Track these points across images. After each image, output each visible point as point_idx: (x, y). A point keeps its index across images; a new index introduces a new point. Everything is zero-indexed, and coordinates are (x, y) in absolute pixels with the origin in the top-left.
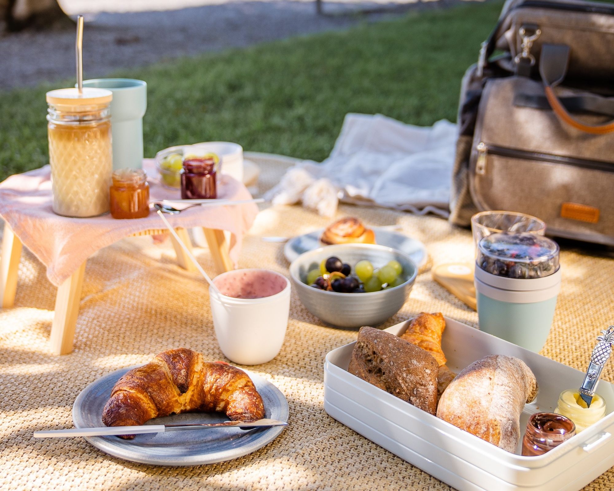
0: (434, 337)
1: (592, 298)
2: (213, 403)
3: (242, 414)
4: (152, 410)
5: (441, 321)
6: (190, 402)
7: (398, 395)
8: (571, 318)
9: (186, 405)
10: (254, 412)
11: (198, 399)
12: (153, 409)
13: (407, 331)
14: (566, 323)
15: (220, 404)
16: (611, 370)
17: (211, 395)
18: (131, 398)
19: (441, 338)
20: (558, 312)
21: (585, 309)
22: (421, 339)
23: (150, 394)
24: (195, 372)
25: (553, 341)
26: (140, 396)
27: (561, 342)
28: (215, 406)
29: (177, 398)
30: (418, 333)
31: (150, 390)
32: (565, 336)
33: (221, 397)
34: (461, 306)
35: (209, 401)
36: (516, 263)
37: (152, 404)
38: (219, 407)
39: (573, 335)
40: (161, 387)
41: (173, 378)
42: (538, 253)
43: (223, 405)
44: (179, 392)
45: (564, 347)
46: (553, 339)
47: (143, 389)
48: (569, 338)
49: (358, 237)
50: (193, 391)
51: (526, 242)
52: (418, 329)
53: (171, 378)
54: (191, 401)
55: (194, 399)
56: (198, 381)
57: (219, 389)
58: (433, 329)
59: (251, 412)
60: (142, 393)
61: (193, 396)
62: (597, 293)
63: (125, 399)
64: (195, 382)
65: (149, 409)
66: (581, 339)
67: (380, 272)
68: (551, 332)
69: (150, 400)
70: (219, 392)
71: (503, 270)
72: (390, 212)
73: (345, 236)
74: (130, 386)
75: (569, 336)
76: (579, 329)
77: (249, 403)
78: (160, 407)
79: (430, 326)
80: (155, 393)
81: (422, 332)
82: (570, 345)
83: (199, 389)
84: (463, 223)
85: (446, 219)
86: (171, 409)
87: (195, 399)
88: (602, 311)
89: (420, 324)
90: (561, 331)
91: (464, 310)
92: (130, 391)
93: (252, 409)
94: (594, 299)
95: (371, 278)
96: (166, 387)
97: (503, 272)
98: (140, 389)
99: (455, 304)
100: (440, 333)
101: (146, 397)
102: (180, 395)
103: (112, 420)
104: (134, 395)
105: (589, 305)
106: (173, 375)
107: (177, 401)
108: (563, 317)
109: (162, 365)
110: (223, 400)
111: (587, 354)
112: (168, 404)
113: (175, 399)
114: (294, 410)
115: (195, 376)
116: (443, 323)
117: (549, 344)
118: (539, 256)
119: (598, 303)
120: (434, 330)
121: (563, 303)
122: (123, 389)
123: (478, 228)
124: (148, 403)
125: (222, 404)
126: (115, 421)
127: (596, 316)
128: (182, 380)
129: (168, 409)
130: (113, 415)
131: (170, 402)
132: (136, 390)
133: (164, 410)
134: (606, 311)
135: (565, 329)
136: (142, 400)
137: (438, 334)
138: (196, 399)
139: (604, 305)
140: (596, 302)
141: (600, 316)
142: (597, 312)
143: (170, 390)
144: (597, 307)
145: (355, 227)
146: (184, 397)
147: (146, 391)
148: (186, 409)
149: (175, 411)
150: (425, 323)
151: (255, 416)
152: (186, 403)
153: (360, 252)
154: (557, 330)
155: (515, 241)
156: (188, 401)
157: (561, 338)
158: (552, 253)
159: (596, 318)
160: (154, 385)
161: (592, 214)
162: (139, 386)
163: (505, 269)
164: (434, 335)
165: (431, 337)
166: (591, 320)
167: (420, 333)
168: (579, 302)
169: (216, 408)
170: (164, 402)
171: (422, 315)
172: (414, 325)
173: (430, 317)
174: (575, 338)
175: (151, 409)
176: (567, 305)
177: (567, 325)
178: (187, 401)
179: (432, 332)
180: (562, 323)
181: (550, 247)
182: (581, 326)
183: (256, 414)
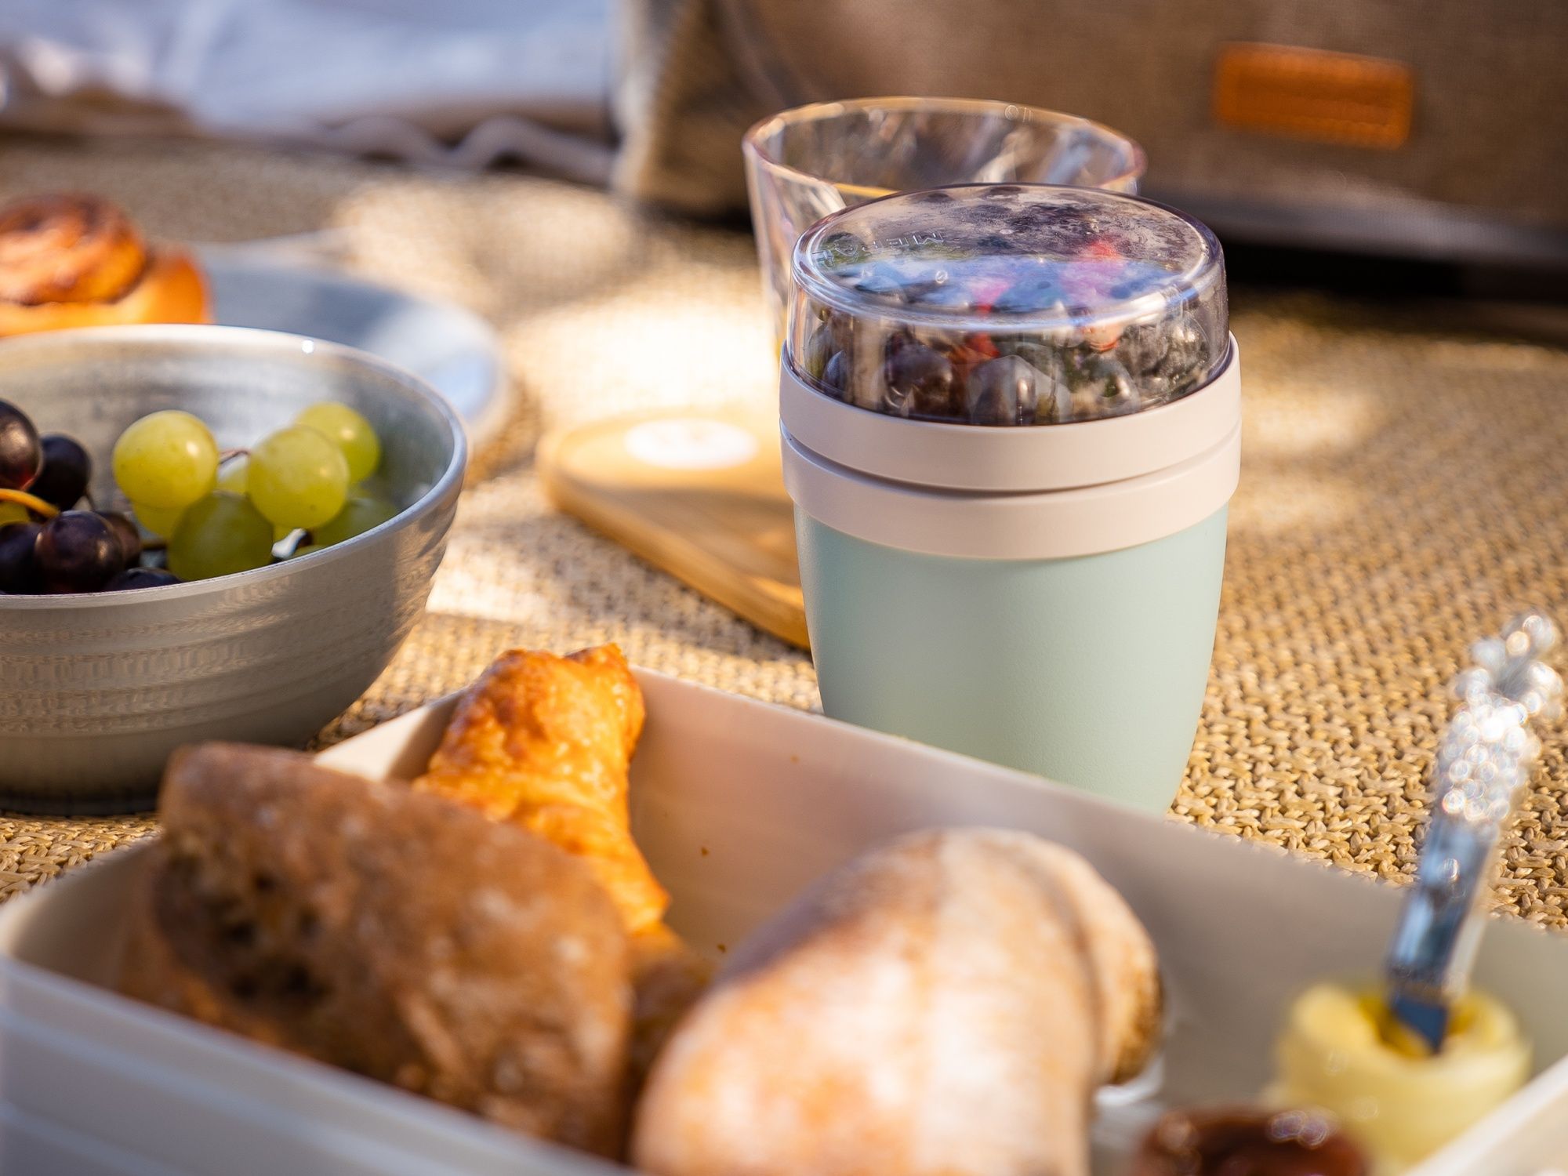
0: (586, 777)
1: (1404, 538)
5: (618, 689)
7: (423, 1091)
8: (1304, 648)
13: (437, 760)
14: (1279, 674)
16: (1535, 894)
19: (624, 784)
20: (1237, 624)
21: (1373, 597)
22: (516, 793)
25: (1223, 772)
27: (1264, 769)
30: (499, 763)
32: (1282, 738)
34: (717, 632)
36: (998, 339)
39: (1320, 735)
42: (1117, 282)
45: (1281, 794)
46: (1221, 758)
48: (1305, 745)
49: (114, 298)
51: (1044, 233)
52: (494, 738)
58: (578, 734)
62: (1430, 512)
66: (1365, 748)
67: (256, 469)
68: (1209, 726)
71: (937, 383)
72: (277, 173)
73: (32, 302)
75: (1300, 738)
76: (1354, 697)
79: (559, 719)
81: (518, 756)
82: (1311, 784)
84: (697, 193)
85: (597, 185)
88: (1463, 599)
89: (505, 715)
90: (1259, 713)
91: (736, 653)
94: (1416, 543)
95: (211, 500)
97: (940, 398)
99: (681, 624)
100: (618, 756)
105: (1395, 572)
108: (1263, 643)
111: (1401, 819)
116: (629, 703)
117: (1203, 790)
118: (1121, 293)
119: (1439, 562)
120: (586, 742)
121: (1260, 573)
123: (786, 185)
127: (1431, 624)
134: (1482, 600)
135: (1277, 701)
137: (606, 761)
139: (1472, 568)
140: (1427, 553)
141: (1454, 626)
142: (1436, 606)
144: (1438, 583)
145: (92, 250)
150: (530, 705)
153: (132, 372)
154: (1238, 709)
155: (988, 230)
157: (1263, 751)
158: (1187, 277)
159: (1437, 635)
161: (1370, 95)
163: (948, 377)
164: (586, 767)
165: (574, 779)
166: (1412, 650)
167: (509, 761)
168: (1345, 559)
171: (513, 667)
172: (471, 723)
173: (562, 673)
174: (1335, 744)
176: (1281, 583)
177: (1290, 681)
179: (577, 752)
180: (1260, 674)
181: (1176, 250)
182: (1363, 681)
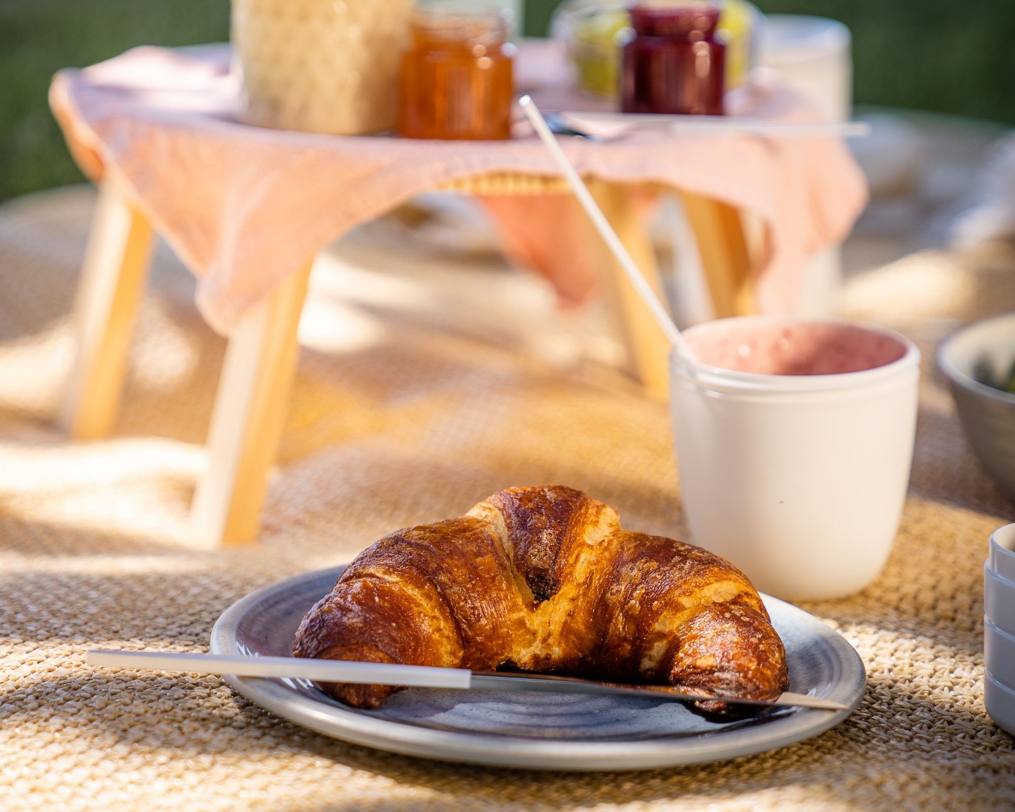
2: (633, 643)
3: (711, 672)
4: (444, 641)
6: (561, 634)
9: (551, 641)
10: (749, 669)
11: (587, 627)
12: (448, 637)
15: (651, 648)
17: (628, 616)
18: (384, 593)
23: (443, 590)
24: (583, 544)
26: (412, 591)
28: (639, 651)
29: (523, 613)
31: (443, 578)
33: (657, 627)
35: (619, 636)
37: (446, 619)
38: (650, 658)
40: (477, 575)
41: (516, 555)
43: (662, 651)
44: (531, 596)
47: (423, 572)
50: (573, 600)
53: (512, 555)
54: (566, 631)
55: (574, 626)
56: (591, 573)
57: (654, 600)
59: (740, 669)
60: (420, 586)
61: (571, 615)
63: (367, 594)
64: (580, 572)
65: (436, 636)
69: (441, 607)
70: (650, 609)
74: (386, 564)
77: (737, 643)
78: (470, 633)
80: (456, 589)
83: (591, 594)
86: (503, 647)
87: (579, 625)
92: (386, 577)
93: (743, 661)
96: (493, 578)
98: (415, 572)
101: (428, 597)
102: (533, 607)
103: (319, 643)
104: (395, 589)
106: (516, 544)
107: (521, 623)
109: (489, 519)
110: (661, 636)
112: (495, 628)
113: (515, 616)
114: (889, 704)
115: (583, 557)
122: (367, 571)
124: (434, 617)
125: (659, 648)
126: (329, 647)
128: (541, 559)
129: (494, 645)
130: (324, 632)
131: (503, 624)
132: (402, 576)
133: (481, 648)
136: (418, 605)
138: (582, 627)
143: (504, 586)
146: (544, 613)
147: (430, 580)
148: (548, 657)
149: (515, 657)
151: (750, 680)
152: (550, 635)
156: (556, 628)
160: (456, 566)
162: (412, 565)
169: (639, 663)
170: (483, 621)
175: (442, 635)
178: (552, 627)
183: (754, 676)
